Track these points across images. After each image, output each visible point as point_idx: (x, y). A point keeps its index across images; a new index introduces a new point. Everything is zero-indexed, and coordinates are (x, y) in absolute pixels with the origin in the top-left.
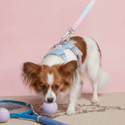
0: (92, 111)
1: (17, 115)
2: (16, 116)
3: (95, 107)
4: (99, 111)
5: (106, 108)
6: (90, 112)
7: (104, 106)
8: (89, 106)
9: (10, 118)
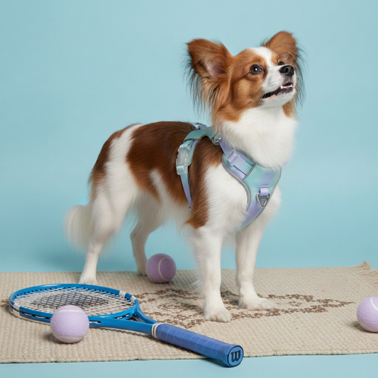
0: (292, 311)
1: (99, 322)
2: (96, 322)
3: (299, 301)
4: (310, 311)
5: (330, 303)
6: (286, 312)
7: (324, 299)
8: (284, 298)
9: (90, 327)
